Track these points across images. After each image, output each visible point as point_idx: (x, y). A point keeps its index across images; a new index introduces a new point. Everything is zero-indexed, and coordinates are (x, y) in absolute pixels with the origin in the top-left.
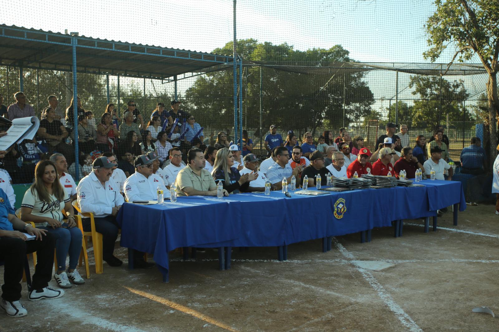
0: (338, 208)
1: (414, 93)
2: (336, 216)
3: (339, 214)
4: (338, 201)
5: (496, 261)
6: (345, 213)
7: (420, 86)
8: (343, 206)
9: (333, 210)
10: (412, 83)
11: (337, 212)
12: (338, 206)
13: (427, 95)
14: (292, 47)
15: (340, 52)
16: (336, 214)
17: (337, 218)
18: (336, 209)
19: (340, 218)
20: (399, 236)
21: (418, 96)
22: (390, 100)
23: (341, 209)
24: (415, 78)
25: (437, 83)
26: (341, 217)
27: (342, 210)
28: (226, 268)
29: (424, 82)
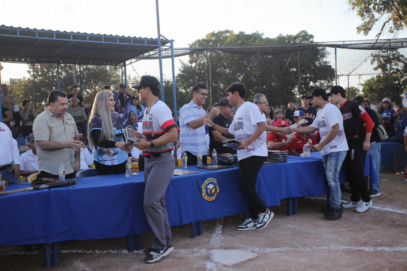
0: (207, 189)
1: (376, 69)
2: (205, 198)
3: (211, 195)
4: (206, 182)
5: (383, 248)
6: (218, 194)
7: (380, 62)
8: (215, 187)
9: (201, 192)
10: (374, 60)
11: (207, 193)
12: (208, 187)
13: (387, 70)
14: (262, 34)
15: (305, 36)
16: (205, 196)
17: (208, 200)
18: (204, 191)
19: (211, 200)
20: (294, 213)
21: (380, 71)
22: (348, 75)
23: (211, 190)
24: (376, 56)
25: (395, 58)
26: (213, 198)
27: (213, 191)
28: (52, 265)
29: (384, 59)
